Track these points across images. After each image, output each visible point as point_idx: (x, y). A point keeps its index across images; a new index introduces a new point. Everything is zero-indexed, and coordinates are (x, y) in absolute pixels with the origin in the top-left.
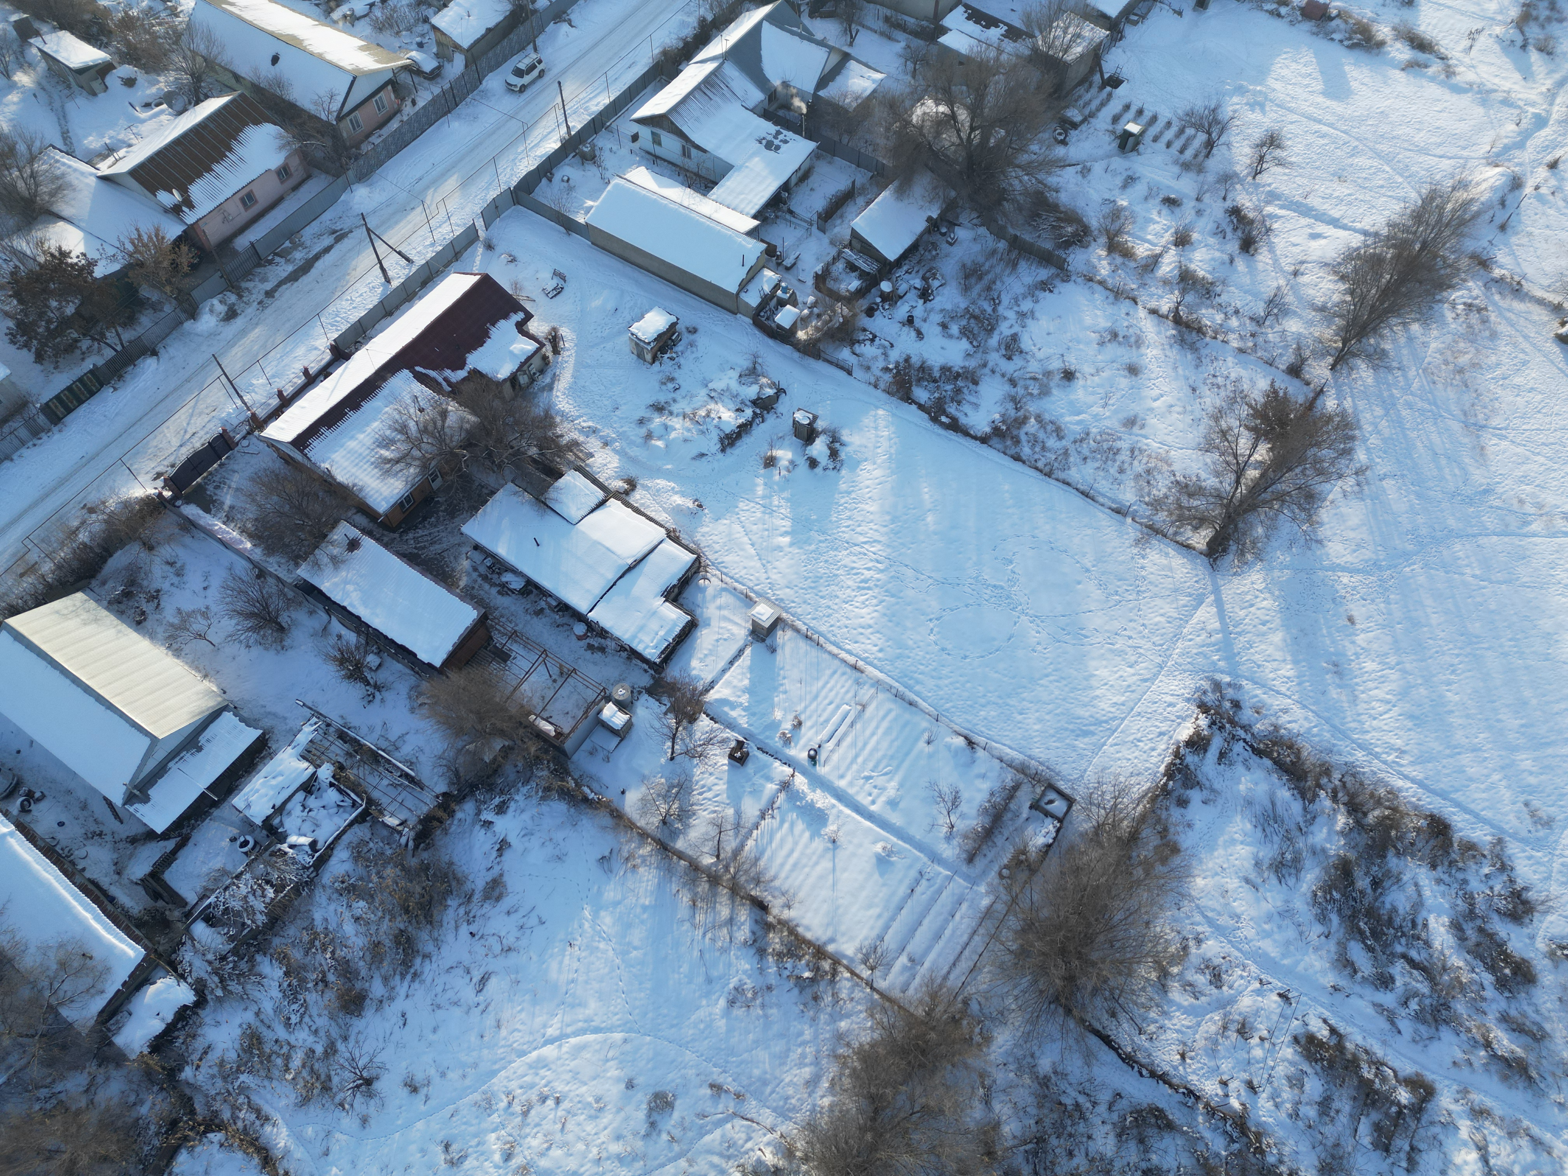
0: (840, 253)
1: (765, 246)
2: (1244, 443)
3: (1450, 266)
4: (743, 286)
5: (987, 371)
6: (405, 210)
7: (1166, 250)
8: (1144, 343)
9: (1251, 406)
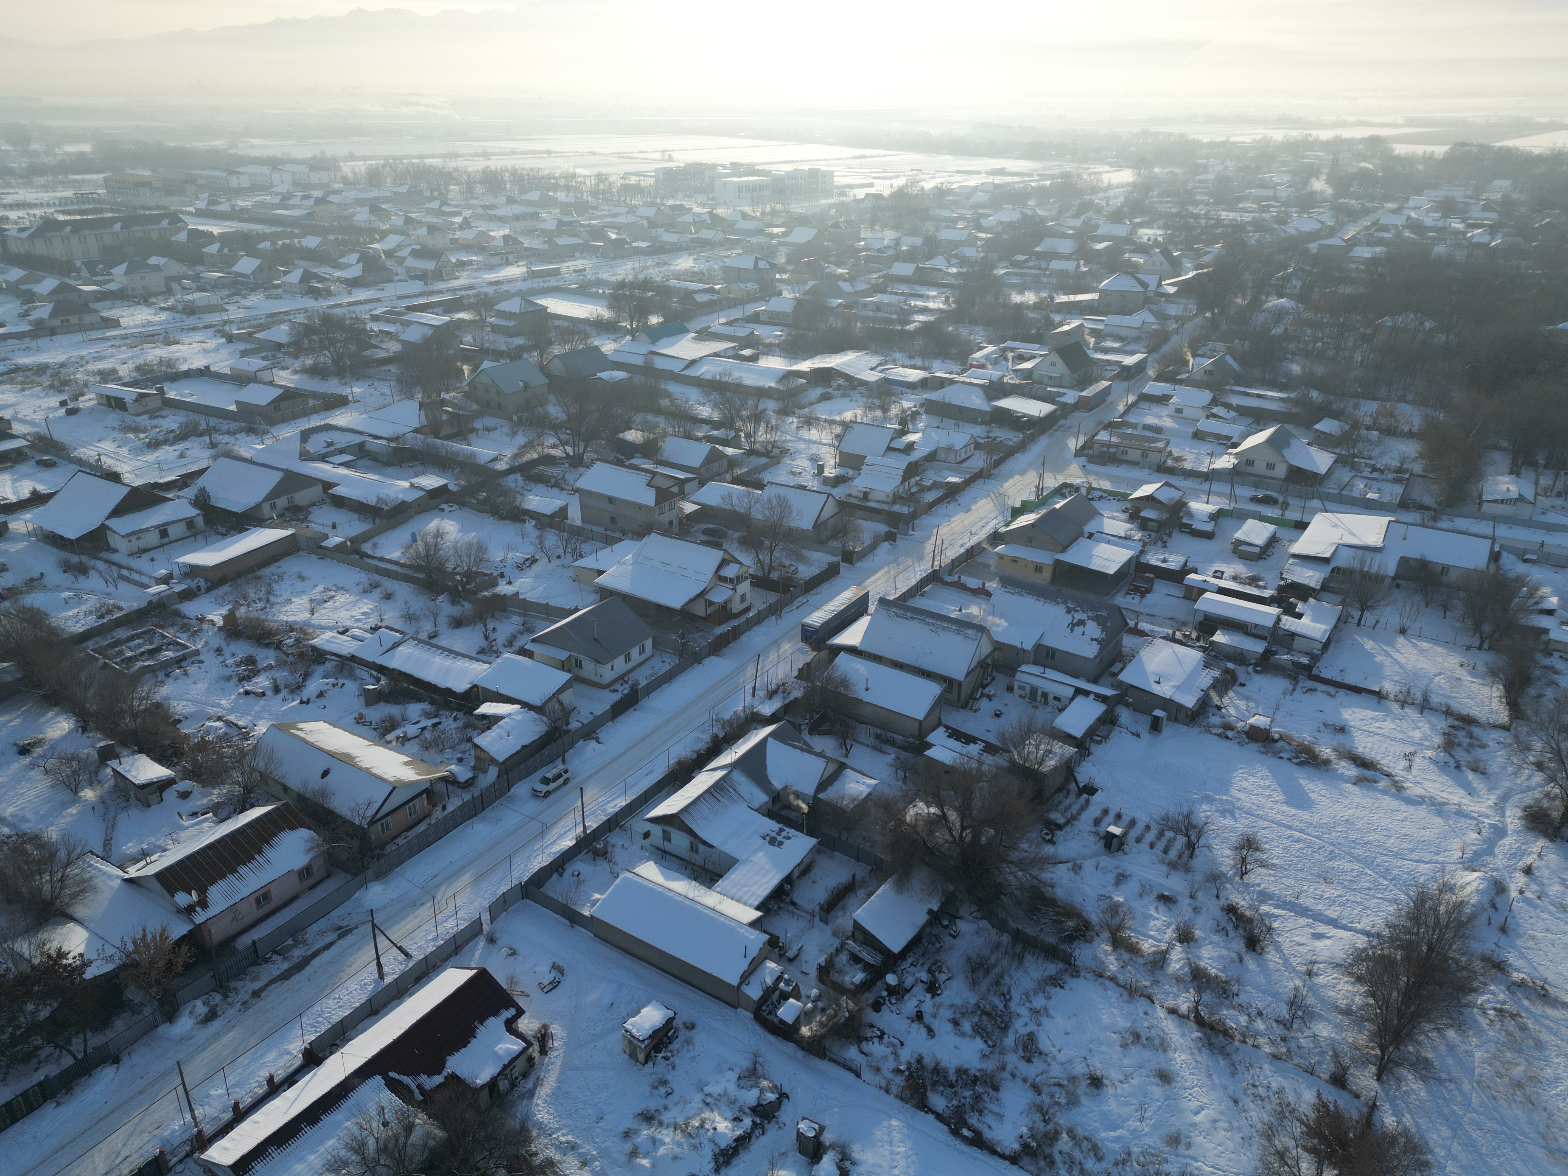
0: (843, 944)
1: (767, 937)
2: (1307, 1169)
3: (1465, 969)
4: (745, 978)
5: (1006, 1074)
6: (415, 905)
7: (1171, 946)
8: (1169, 1046)
9: (1302, 1122)
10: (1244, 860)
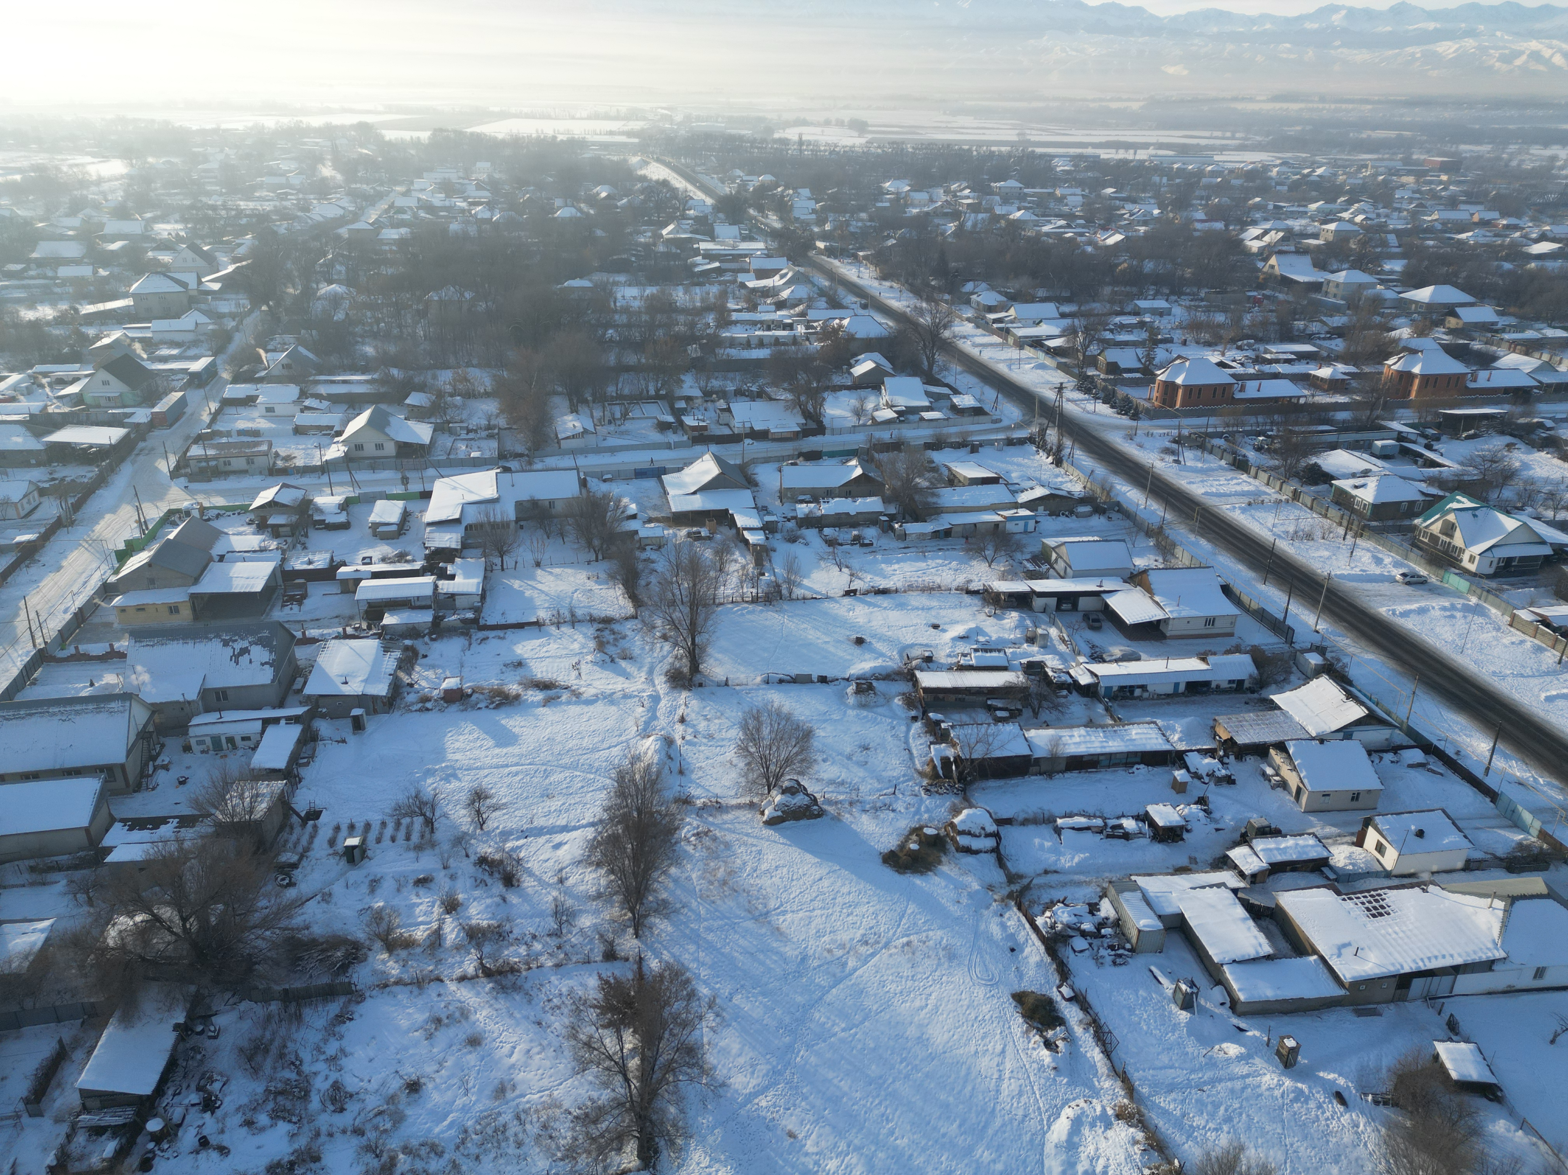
0: (74, 1125)
2: (610, 1042)
3: (666, 815)
5: (323, 1138)
7: (441, 921)
8: (469, 1011)
9: (595, 1007)
10: (478, 812)
